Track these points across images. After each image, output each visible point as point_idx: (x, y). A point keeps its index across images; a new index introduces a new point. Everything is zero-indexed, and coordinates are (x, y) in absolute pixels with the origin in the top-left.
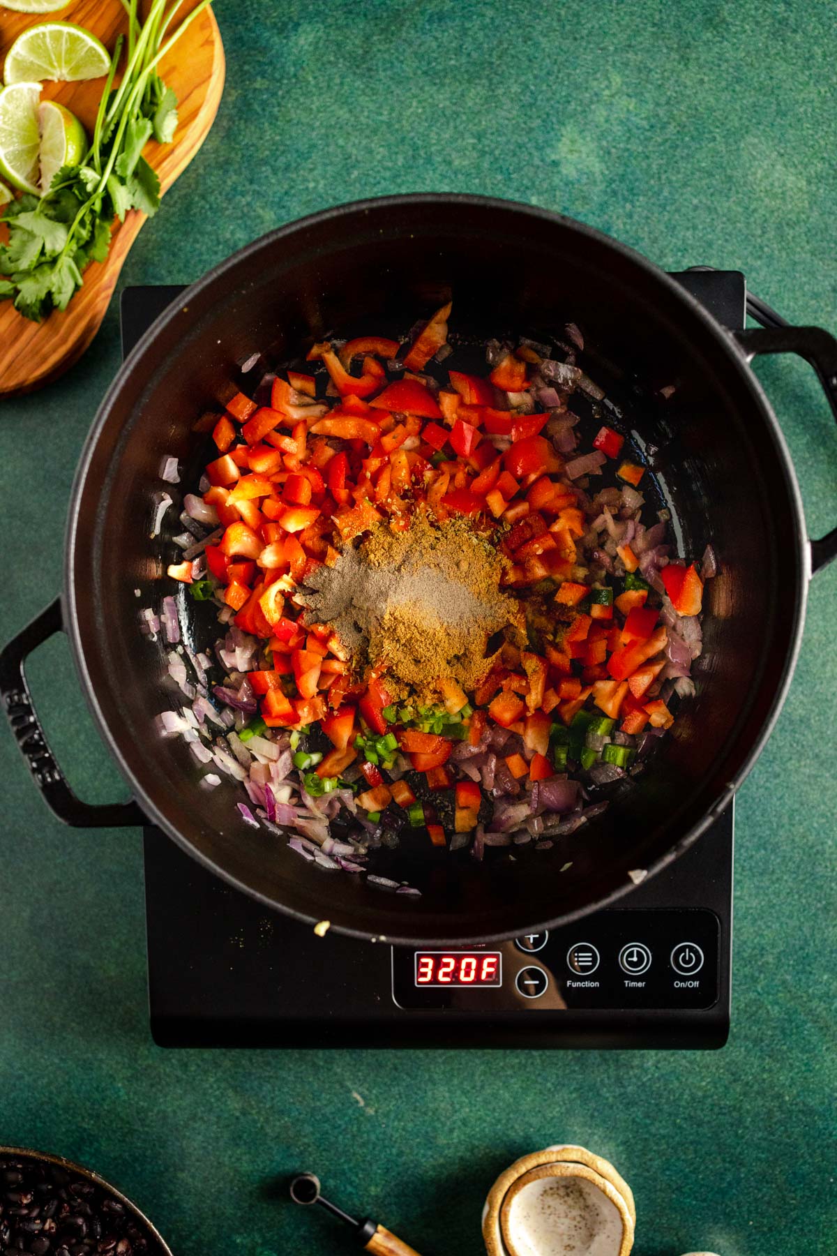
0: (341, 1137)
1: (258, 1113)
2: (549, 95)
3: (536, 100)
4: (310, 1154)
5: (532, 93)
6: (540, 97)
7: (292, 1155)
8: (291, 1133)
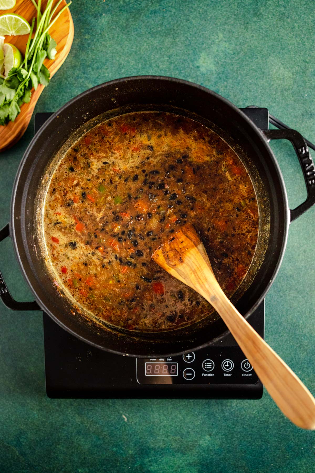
0: (118, 432)
1: (87, 423)
2: (196, 41)
3: (191, 43)
4: (107, 439)
5: (189, 40)
6: (192, 42)
7: (99, 439)
8: (100, 431)
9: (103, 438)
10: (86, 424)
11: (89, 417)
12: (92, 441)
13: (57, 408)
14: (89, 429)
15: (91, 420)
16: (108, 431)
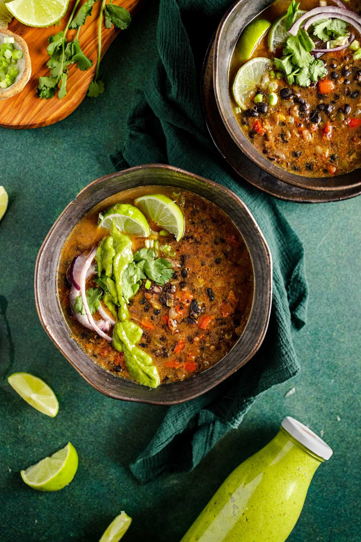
9: (108, 484)
10: (84, 464)
11: (89, 453)
12: (92, 489)
13: (41, 440)
14: (87, 470)
15: (91, 457)
16: (115, 473)
